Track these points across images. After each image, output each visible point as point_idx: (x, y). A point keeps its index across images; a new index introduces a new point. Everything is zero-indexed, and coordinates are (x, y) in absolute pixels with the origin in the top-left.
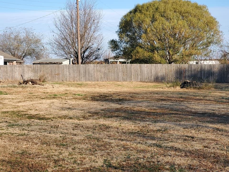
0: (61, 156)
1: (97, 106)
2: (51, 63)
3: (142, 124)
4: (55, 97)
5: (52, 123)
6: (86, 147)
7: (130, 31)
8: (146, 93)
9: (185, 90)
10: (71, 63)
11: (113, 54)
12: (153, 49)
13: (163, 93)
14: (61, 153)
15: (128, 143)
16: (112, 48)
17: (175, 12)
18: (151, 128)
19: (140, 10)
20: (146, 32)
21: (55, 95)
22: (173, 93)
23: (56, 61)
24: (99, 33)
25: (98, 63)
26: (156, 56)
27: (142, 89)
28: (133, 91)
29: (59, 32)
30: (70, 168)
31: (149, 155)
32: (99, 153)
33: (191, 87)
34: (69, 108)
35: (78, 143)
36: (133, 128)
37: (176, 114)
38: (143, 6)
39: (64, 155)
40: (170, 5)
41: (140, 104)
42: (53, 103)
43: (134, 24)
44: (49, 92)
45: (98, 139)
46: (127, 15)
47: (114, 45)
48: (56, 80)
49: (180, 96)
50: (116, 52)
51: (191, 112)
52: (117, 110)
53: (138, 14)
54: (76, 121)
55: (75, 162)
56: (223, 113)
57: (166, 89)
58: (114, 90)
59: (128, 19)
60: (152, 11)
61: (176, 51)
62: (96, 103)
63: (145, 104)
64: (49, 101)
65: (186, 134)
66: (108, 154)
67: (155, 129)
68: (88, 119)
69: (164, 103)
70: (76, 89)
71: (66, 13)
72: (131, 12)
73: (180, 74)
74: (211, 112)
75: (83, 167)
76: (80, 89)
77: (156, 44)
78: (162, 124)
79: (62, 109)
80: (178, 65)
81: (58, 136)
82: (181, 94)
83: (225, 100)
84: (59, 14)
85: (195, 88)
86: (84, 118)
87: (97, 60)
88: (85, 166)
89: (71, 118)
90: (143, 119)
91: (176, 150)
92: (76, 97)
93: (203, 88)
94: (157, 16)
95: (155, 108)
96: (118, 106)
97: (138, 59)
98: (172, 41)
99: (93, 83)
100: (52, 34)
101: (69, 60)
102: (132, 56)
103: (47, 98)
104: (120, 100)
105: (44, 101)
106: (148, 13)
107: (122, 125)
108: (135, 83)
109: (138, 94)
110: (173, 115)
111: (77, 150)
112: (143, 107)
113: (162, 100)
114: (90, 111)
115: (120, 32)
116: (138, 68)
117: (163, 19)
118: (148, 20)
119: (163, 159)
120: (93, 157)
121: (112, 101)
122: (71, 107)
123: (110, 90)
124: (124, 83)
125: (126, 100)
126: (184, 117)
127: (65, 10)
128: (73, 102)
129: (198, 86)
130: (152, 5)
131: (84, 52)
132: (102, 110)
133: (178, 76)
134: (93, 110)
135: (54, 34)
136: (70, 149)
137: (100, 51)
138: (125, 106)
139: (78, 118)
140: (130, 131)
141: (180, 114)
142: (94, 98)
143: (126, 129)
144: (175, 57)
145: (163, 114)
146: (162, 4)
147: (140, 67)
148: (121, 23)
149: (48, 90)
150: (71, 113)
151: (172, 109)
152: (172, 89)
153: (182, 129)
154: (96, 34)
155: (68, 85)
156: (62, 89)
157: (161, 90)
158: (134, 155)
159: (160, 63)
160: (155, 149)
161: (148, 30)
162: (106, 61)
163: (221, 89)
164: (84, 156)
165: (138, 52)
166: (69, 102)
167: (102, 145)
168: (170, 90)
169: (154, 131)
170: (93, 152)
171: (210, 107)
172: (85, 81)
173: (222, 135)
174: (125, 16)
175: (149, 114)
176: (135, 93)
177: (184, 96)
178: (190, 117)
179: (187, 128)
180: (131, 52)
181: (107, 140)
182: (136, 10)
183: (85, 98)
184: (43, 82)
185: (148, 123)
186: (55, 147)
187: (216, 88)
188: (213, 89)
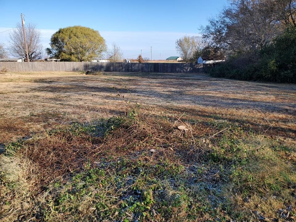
0: (6, 113)
1: (37, 85)
2: (10, 61)
3: (58, 94)
4: (11, 81)
5: (6, 96)
6: (21, 107)
7: (58, 43)
8: (66, 78)
9: (88, 75)
10: (23, 61)
11: (49, 56)
12: (71, 54)
13: (75, 77)
14: (6, 111)
15: (46, 104)
16: (48, 53)
17: (82, 33)
18: (62, 96)
19: (62, 32)
20: (66, 44)
21: (12, 80)
22: (81, 77)
23: (13, 60)
24: (40, 44)
25: (40, 61)
26: (73, 58)
27: (64, 75)
28: (60, 77)
29: (14, 42)
30: (10, 118)
31: (55, 109)
32: (28, 109)
33: (91, 74)
34: (19, 87)
35: (17, 105)
36: (52, 96)
37: (78, 88)
38: (64, 30)
39: (7, 112)
40: (79, 30)
41: (60, 84)
42: (9, 84)
43: (59, 40)
44: (8, 78)
45: (29, 103)
46: (55, 34)
47: (49, 51)
48: (14, 71)
49: (84, 78)
50: (50, 55)
51: (86, 87)
52: (47, 87)
53: (61, 34)
54: (21, 94)
55: (13, 115)
56: (102, 87)
57: (78, 75)
58: (49, 76)
59: (56, 36)
60: (69, 33)
61: (84, 55)
62: (36, 83)
63: (64, 83)
64: (7, 83)
65: (79, 98)
66: (33, 110)
67: (64, 96)
68: (29, 92)
69: (74, 82)
70: (26, 76)
71: (17, 31)
72: (57, 33)
73: (86, 67)
74: (96, 86)
75: (17, 117)
76: (28, 76)
77: (73, 51)
78: (68, 94)
79: (15, 87)
80: (85, 62)
81: (6, 102)
82: (85, 78)
83: (106, 80)
84: (12, 31)
85: (93, 74)
86: (27, 92)
87: (40, 59)
88: (18, 116)
89: (19, 92)
90: (59, 91)
91: (70, 105)
92: (25, 80)
93: (97, 75)
94: (72, 35)
95: (68, 85)
96: (48, 85)
97: (63, 59)
98: (81, 49)
99: (38, 72)
100: (9, 43)
101: (21, 59)
102: (59, 57)
103: (6, 82)
104: (50, 82)
105: (4, 83)
106: (67, 33)
107: (47, 95)
108: (62, 72)
109: (61, 78)
110: (76, 89)
111: (16, 109)
112: (62, 85)
113: (74, 81)
114: (31, 88)
115: (52, 44)
116: (63, 64)
117: (75, 37)
118: (67, 38)
119: (61, 110)
120: (24, 112)
121: (46, 82)
122: (20, 86)
123: (46, 76)
124: (56, 72)
125: (54, 82)
126: (82, 89)
127: (16, 29)
128: (22, 84)
129: (95, 74)
130: (69, 29)
131: (31, 55)
132: (38, 87)
133: (85, 68)
134: (33, 88)
135: (10, 43)
136: (12, 109)
137: (41, 54)
138: (52, 85)
139: (23, 92)
140: (50, 98)
141: (80, 88)
142: (36, 81)
143: (48, 96)
144: (83, 58)
145: (71, 88)
146: (75, 29)
147: (64, 63)
148: (52, 39)
149: (8, 77)
150: (19, 90)
151: (77, 86)
152: (81, 75)
153: (78, 95)
154: (38, 45)
155: (21, 74)
156: (17, 76)
157: (75, 75)
158: (47, 109)
159: (75, 61)
160: (59, 106)
161: (67, 43)
162: (46, 60)
163: (106, 75)
164: (19, 111)
165: (62, 55)
166: (20, 83)
167: (31, 106)
168: (80, 76)
169: (63, 97)
170: (24, 109)
171: (97, 84)
172: (33, 71)
173: (96, 97)
174: (54, 35)
175: (64, 88)
176: (60, 78)
177: (86, 79)
178: (85, 89)
179: (80, 95)
180: (59, 55)
181: (35, 103)
182: (60, 32)
183: (30, 81)
184: (5, 72)
185: (61, 93)
186: (3, 108)
187: (104, 74)
188: (102, 75)
